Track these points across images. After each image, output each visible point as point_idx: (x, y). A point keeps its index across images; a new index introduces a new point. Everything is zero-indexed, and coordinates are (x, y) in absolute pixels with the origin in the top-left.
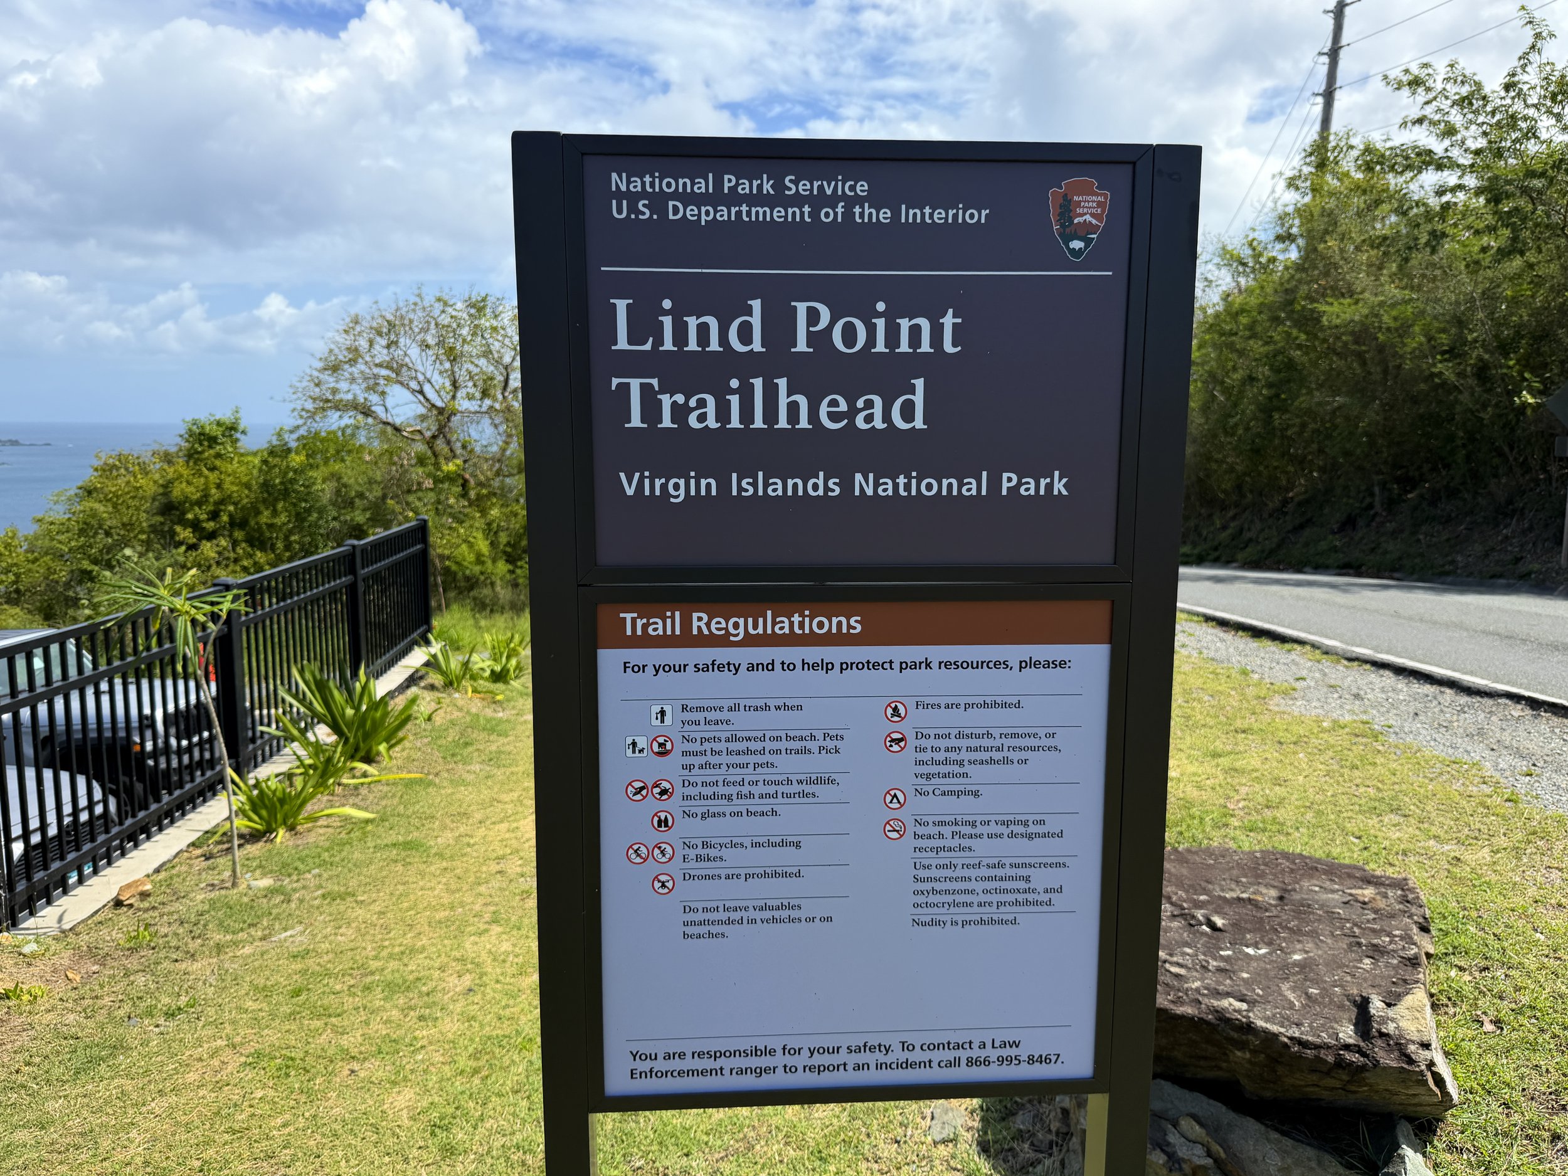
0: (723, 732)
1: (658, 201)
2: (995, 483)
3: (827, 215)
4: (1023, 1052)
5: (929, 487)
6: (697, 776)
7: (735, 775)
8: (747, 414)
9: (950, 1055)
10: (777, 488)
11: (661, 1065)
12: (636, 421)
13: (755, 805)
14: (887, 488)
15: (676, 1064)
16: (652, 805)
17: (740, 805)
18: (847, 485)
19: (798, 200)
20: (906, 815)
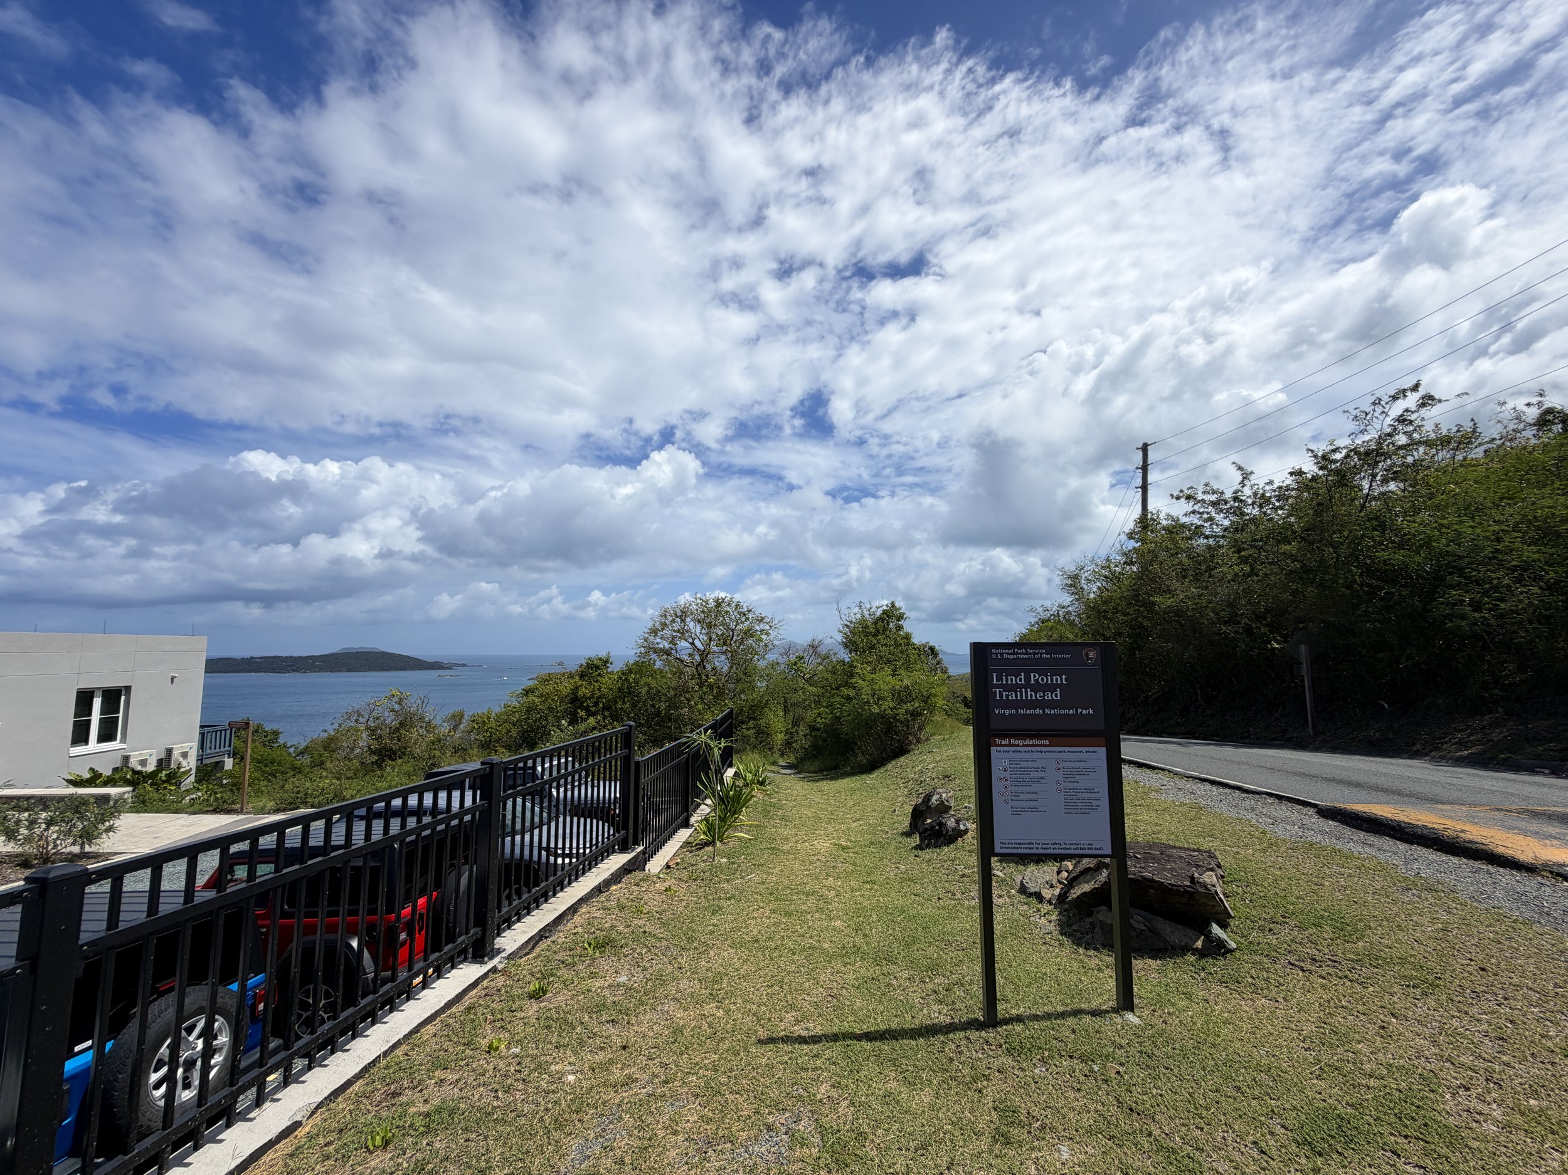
0: (1018, 766)
1: (1002, 654)
2: (1077, 711)
3: (1036, 656)
4: (1094, 847)
5: (1062, 712)
6: (1013, 776)
7: (1022, 776)
8: (1021, 697)
9: (1076, 846)
10: (1028, 712)
11: (1007, 846)
12: (998, 698)
13: (1026, 783)
14: (1053, 712)
15: (1010, 846)
16: (1003, 783)
17: (1022, 783)
18: (1044, 711)
19: (1030, 654)
20: (1061, 787)
